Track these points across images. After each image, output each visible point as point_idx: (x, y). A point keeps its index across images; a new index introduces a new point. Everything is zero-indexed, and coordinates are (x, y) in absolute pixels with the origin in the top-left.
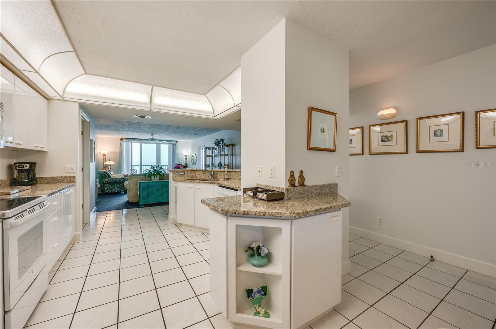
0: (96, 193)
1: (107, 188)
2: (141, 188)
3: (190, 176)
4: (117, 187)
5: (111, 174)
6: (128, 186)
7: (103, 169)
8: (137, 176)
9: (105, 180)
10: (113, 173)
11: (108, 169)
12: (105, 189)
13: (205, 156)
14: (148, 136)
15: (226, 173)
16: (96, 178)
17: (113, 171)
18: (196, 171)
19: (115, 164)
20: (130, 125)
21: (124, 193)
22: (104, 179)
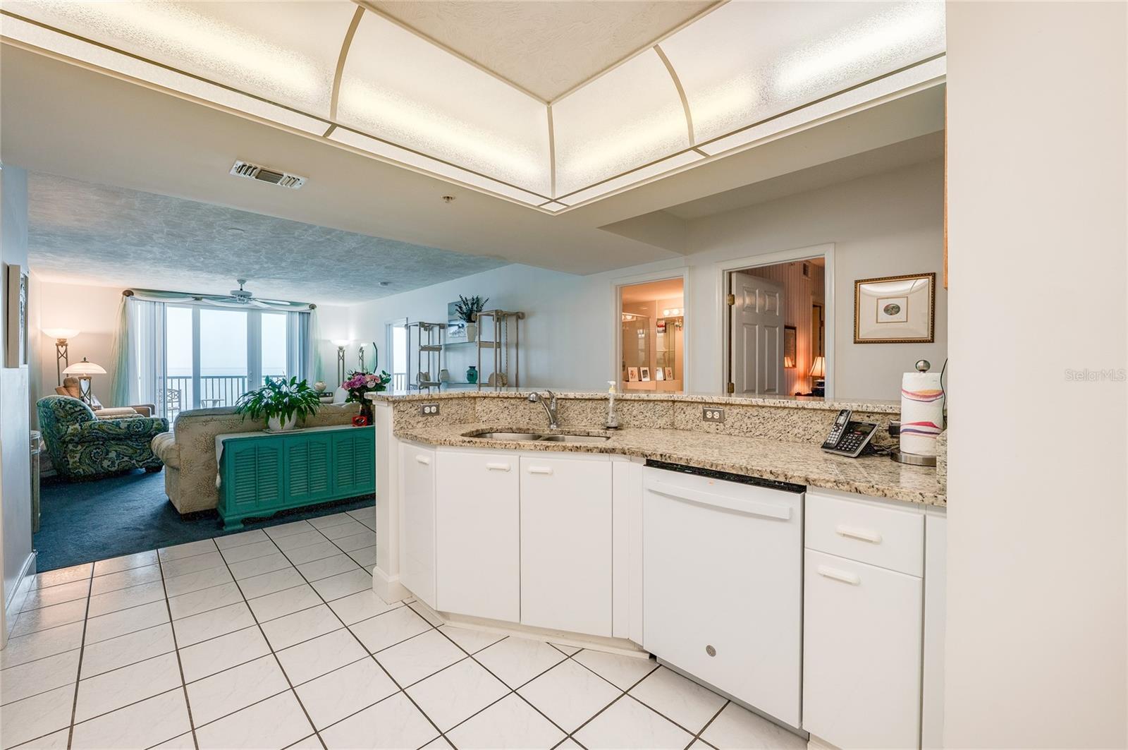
0: (32, 474)
1: (77, 459)
2: (230, 460)
3: (455, 417)
4: (118, 455)
5: (90, 405)
6: (174, 455)
7: (58, 391)
8: (208, 418)
9: (70, 431)
10: (97, 403)
11: (81, 389)
12: (71, 461)
13: (418, 348)
14: (227, 286)
15: (611, 404)
16: (33, 427)
17: (95, 395)
18: (475, 398)
19: (105, 372)
20: (173, 235)
21: (143, 470)
22: (65, 428)
